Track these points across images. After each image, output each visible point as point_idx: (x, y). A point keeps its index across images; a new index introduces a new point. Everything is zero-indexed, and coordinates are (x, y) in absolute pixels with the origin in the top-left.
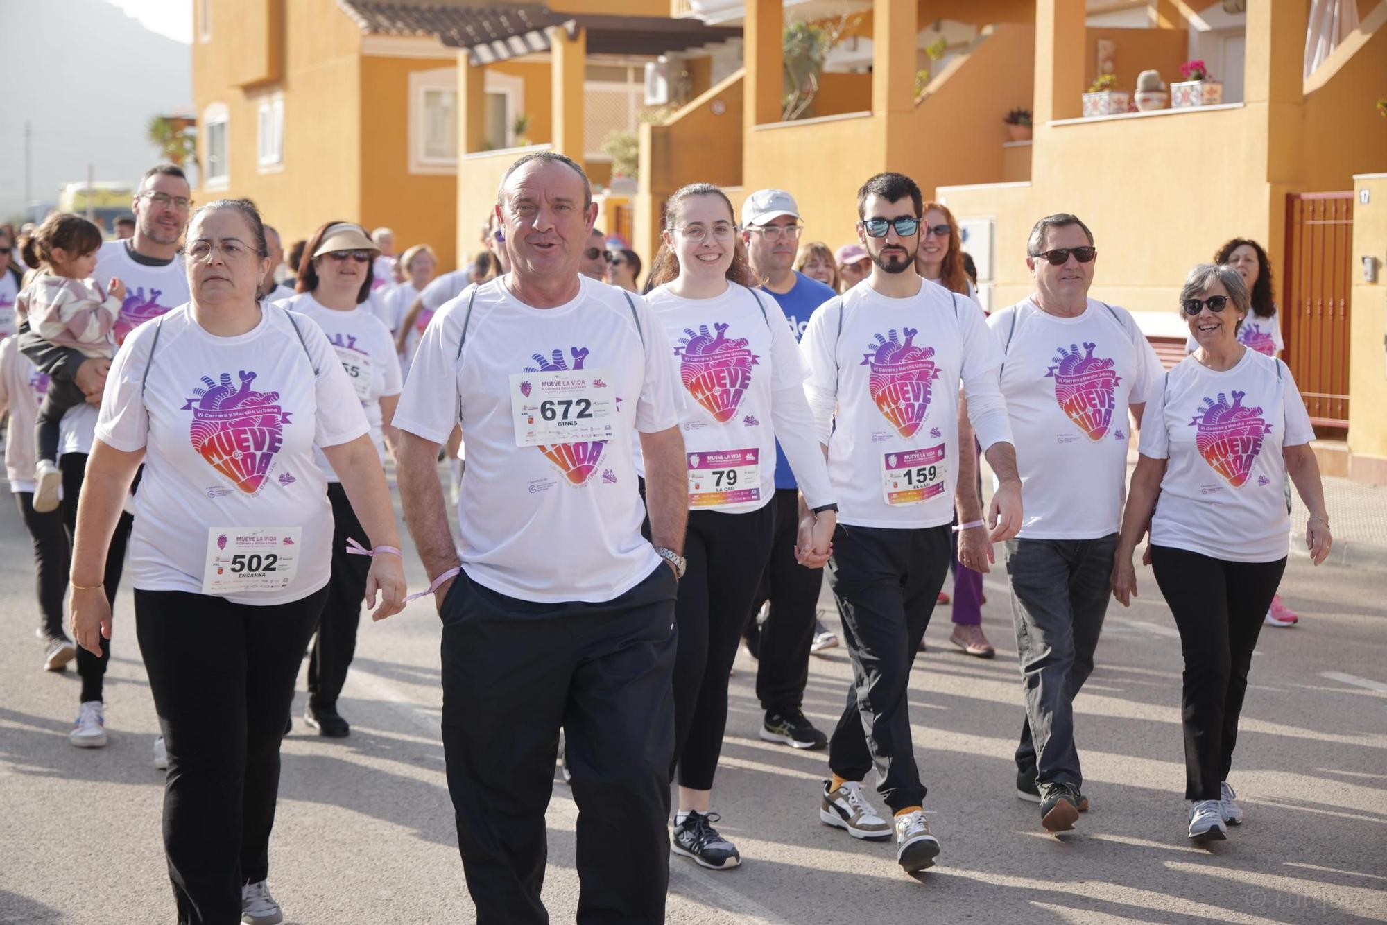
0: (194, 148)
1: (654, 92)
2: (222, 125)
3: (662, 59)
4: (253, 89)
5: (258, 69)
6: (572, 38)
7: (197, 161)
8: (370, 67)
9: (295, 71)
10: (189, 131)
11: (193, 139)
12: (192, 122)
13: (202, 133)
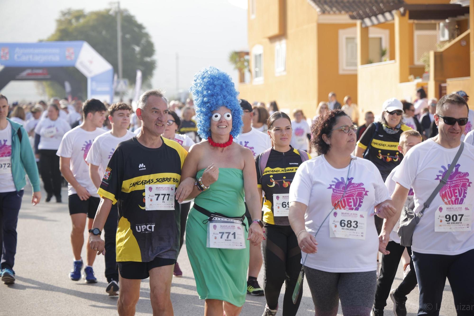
0: (249, 65)
1: (443, 35)
2: (260, 55)
3: (447, 21)
4: (273, 39)
5: (275, 30)
6: (403, 15)
7: (250, 71)
8: (321, 28)
9: (290, 30)
10: (246, 57)
11: (248, 61)
12: (247, 54)
13: (251, 58)
